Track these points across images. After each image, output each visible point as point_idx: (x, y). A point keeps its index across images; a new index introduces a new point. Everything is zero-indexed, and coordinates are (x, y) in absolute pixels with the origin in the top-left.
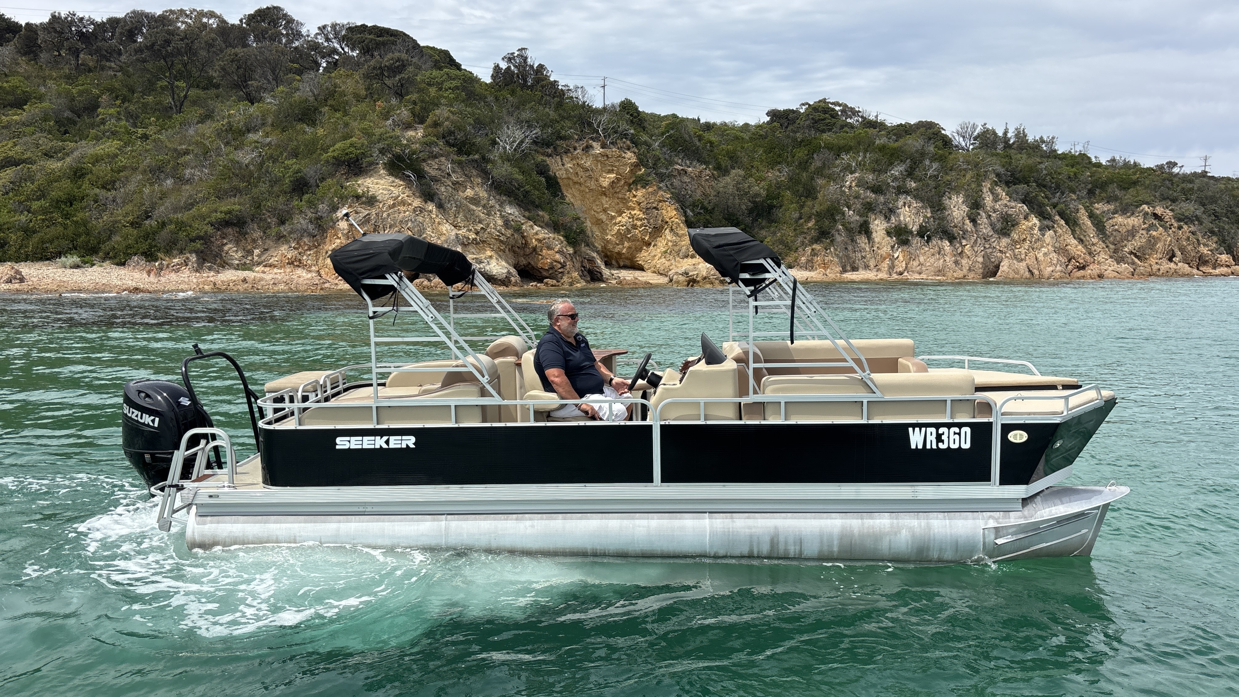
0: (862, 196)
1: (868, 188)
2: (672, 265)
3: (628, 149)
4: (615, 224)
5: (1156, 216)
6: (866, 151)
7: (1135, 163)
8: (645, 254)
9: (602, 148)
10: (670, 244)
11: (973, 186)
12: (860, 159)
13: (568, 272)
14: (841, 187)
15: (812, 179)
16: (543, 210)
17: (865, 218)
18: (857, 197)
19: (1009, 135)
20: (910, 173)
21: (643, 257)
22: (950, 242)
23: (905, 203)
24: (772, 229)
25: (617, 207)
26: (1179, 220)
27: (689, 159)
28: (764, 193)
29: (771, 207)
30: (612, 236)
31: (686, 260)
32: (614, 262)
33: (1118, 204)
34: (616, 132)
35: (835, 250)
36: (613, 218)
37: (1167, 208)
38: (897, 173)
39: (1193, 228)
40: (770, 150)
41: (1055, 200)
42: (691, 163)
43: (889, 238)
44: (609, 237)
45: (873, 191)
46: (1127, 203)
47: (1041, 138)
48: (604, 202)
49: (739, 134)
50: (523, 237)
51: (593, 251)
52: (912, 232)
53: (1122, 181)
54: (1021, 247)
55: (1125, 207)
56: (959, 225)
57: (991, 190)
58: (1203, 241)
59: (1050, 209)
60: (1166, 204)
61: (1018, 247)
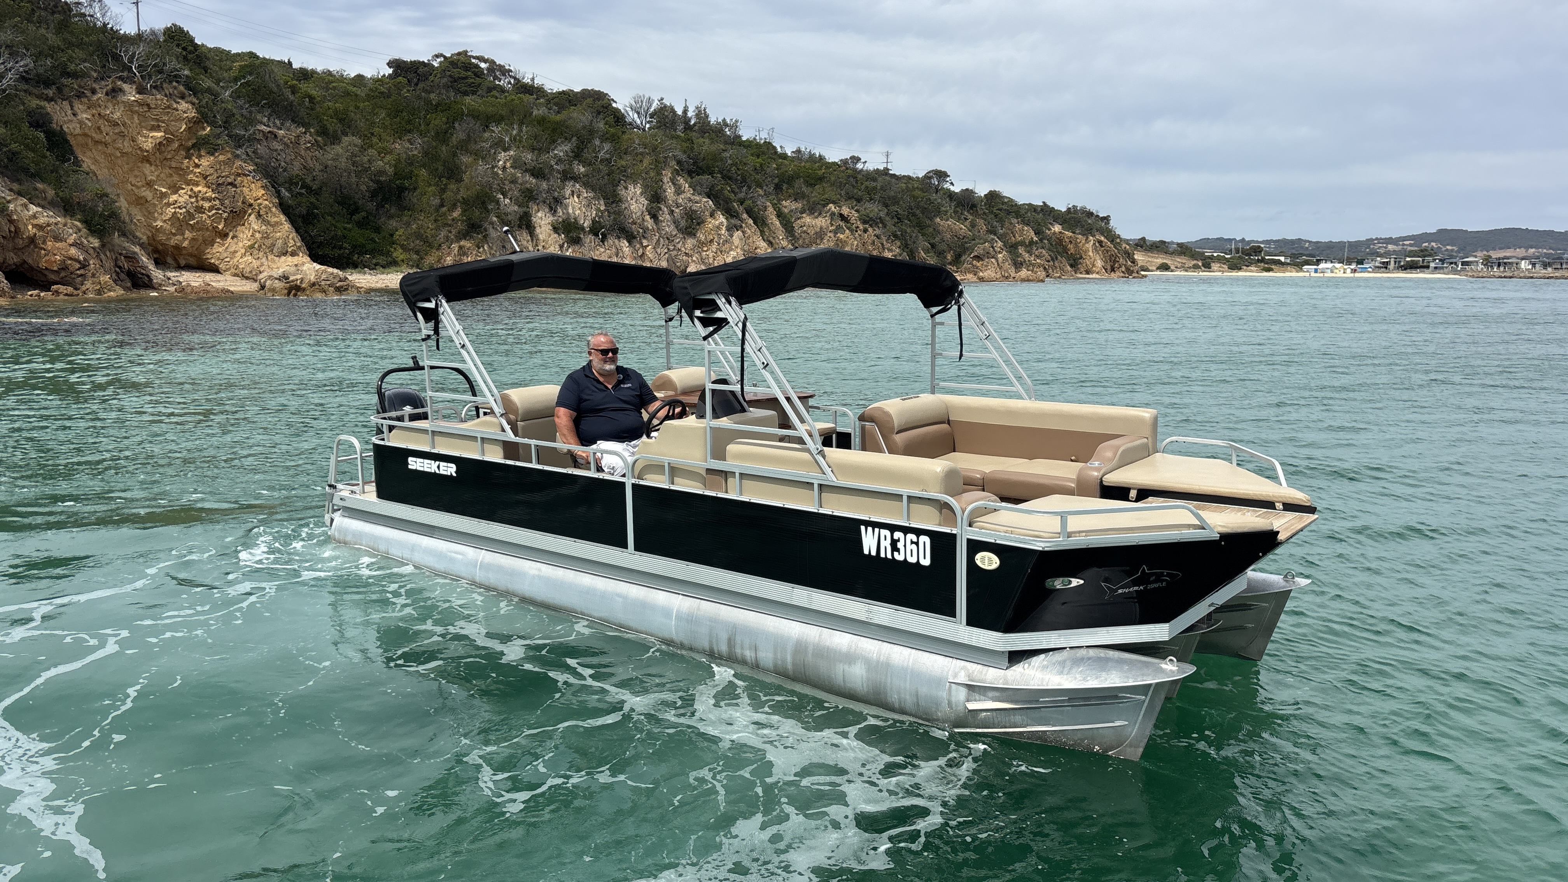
0: (520, 181)
1: (526, 171)
2: (262, 265)
3: (183, 98)
4: (168, 205)
5: (842, 217)
6: (521, 123)
7: (820, 156)
8: (220, 250)
9: (139, 93)
10: (258, 235)
11: (652, 174)
12: (515, 132)
13: (93, 275)
14: (493, 167)
15: (455, 155)
16: (43, 180)
17: (525, 209)
18: (514, 181)
19: (690, 114)
20: (577, 154)
21: (216, 252)
22: (629, 242)
23: (573, 192)
24: (405, 219)
25: (169, 180)
26: (864, 222)
27: (279, 118)
28: (390, 170)
29: (401, 189)
30: (165, 221)
31: (283, 258)
32: (170, 260)
33: (805, 203)
34: (161, 72)
35: (490, 248)
36: (164, 195)
37: (853, 208)
38: (561, 154)
39: (877, 232)
40: (395, 112)
41: (742, 195)
42: (282, 124)
43: (556, 235)
44: (159, 223)
45: (533, 175)
46: (814, 202)
47: (724, 120)
48: (147, 172)
49: (351, 88)
50: (11, 221)
51: (134, 244)
52: (583, 229)
53: (808, 176)
54: (708, 250)
55: (813, 206)
56: (639, 221)
57: (673, 180)
58: (887, 245)
59: (737, 205)
60: (851, 203)
61: (705, 249)
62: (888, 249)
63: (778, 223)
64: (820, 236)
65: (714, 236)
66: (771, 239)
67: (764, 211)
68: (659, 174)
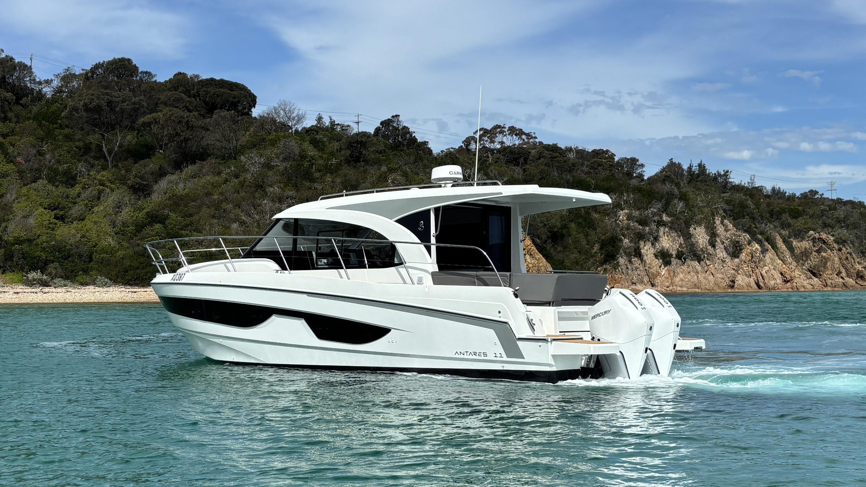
0: (633, 228)
1: (636, 221)
6: (627, 192)
11: (710, 220)
12: (625, 198)
14: (616, 220)
15: (590, 213)
17: (637, 245)
18: (628, 228)
19: (694, 169)
20: (665, 210)
22: (699, 262)
23: (664, 233)
26: (838, 243)
29: (563, 236)
33: (791, 230)
37: (829, 234)
38: (655, 210)
41: (762, 229)
43: (657, 260)
45: (640, 223)
46: (798, 230)
52: (672, 255)
53: (792, 211)
54: (748, 266)
55: (797, 233)
56: (704, 249)
57: (722, 223)
58: (857, 260)
59: (760, 237)
60: (828, 230)
61: (746, 266)
62: (859, 263)
63: (784, 247)
64: (805, 255)
65: (752, 257)
66: (782, 258)
67: (775, 239)
68: (714, 219)
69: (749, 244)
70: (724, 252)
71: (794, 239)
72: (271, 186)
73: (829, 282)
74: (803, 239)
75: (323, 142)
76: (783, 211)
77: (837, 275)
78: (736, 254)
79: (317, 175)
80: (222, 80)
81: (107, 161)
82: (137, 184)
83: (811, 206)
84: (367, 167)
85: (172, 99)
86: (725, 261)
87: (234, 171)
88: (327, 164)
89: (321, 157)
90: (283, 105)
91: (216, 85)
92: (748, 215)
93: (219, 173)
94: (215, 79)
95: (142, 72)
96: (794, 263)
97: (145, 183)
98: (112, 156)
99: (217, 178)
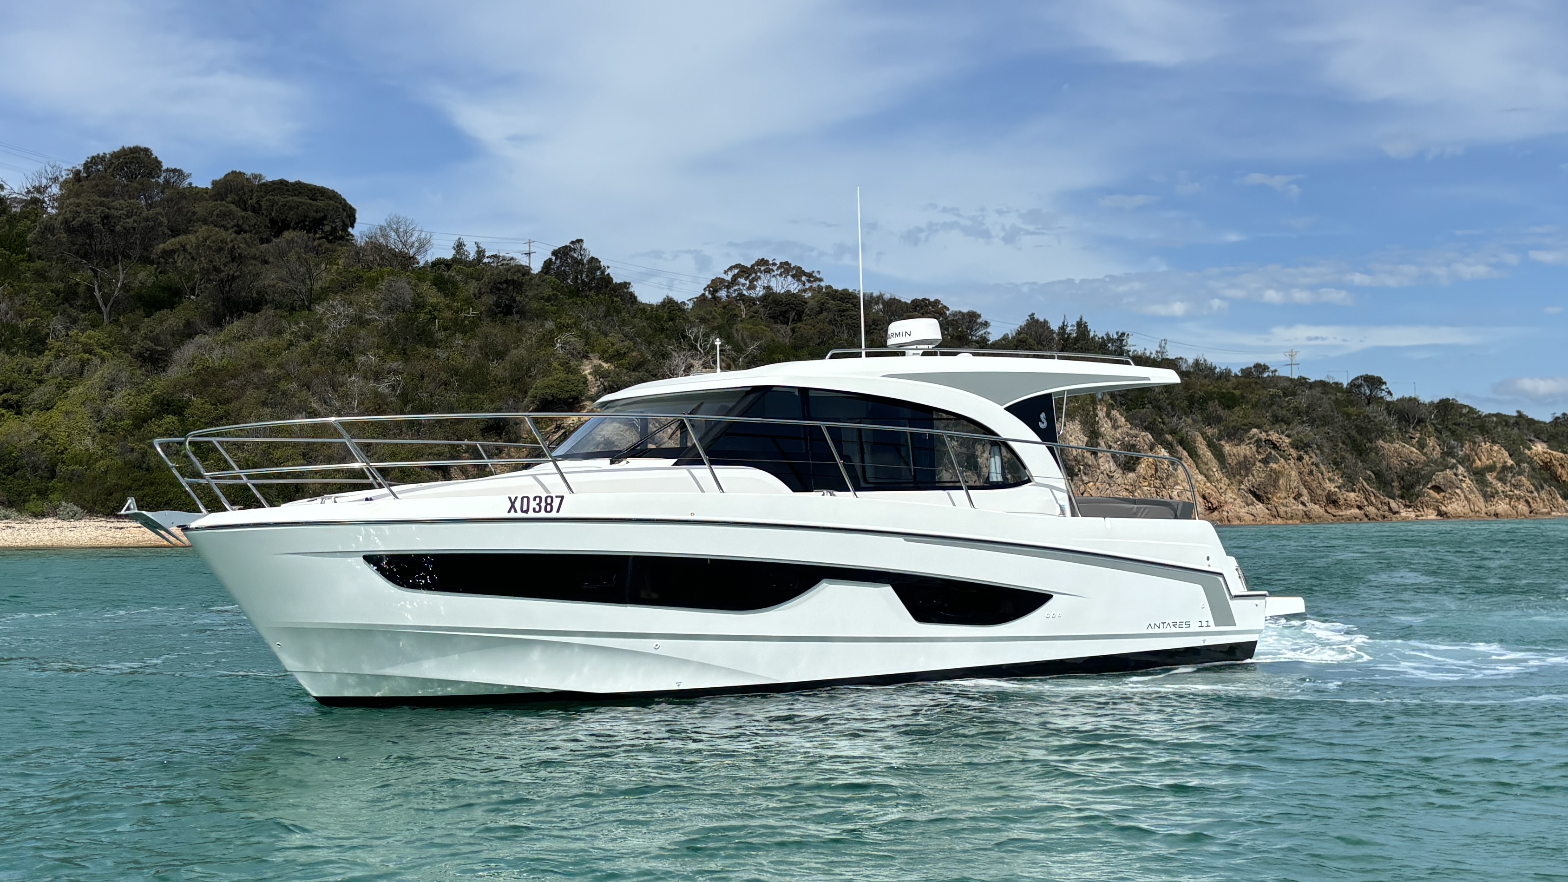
26: (1297, 448)
33: (1222, 428)
37: (1283, 433)
41: (1173, 426)
46: (1234, 427)
53: (1224, 397)
54: (1149, 485)
55: (1232, 431)
56: (1079, 458)
57: (1108, 415)
58: (1328, 475)
59: (1169, 437)
60: (1281, 427)
61: (1146, 484)
62: (1330, 480)
63: (1209, 454)
64: (1245, 466)
65: (1156, 470)
66: (1205, 471)
67: (1195, 442)
68: (1095, 409)
69: (1151, 449)
70: (1112, 463)
71: (1227, 442)
72: (363, 353)
73: (1282, 510)
74: (1241, 441)
75: (455, 284)
76: (1209, 397)
77: (1295, 498)
78: (1130, 465)
79: (441, 335)
80: (299, 183)
81: (100, 312)
82: (147, 350)
83: (1253, 389)
84: (524, 322)
85: (215, 213)
86: (1112, 477)
87: (304, 328)
88: (457, 318)
89: (449, 307)
90: (395, 225)
91: (288, 190)
92: (1150, 403)
93: (280, 332)
94: (287, 182)
95: (167, 170)
96: (1225, 480)
97: (160, 348)
98: (109, 305)
99: (275, 340)
